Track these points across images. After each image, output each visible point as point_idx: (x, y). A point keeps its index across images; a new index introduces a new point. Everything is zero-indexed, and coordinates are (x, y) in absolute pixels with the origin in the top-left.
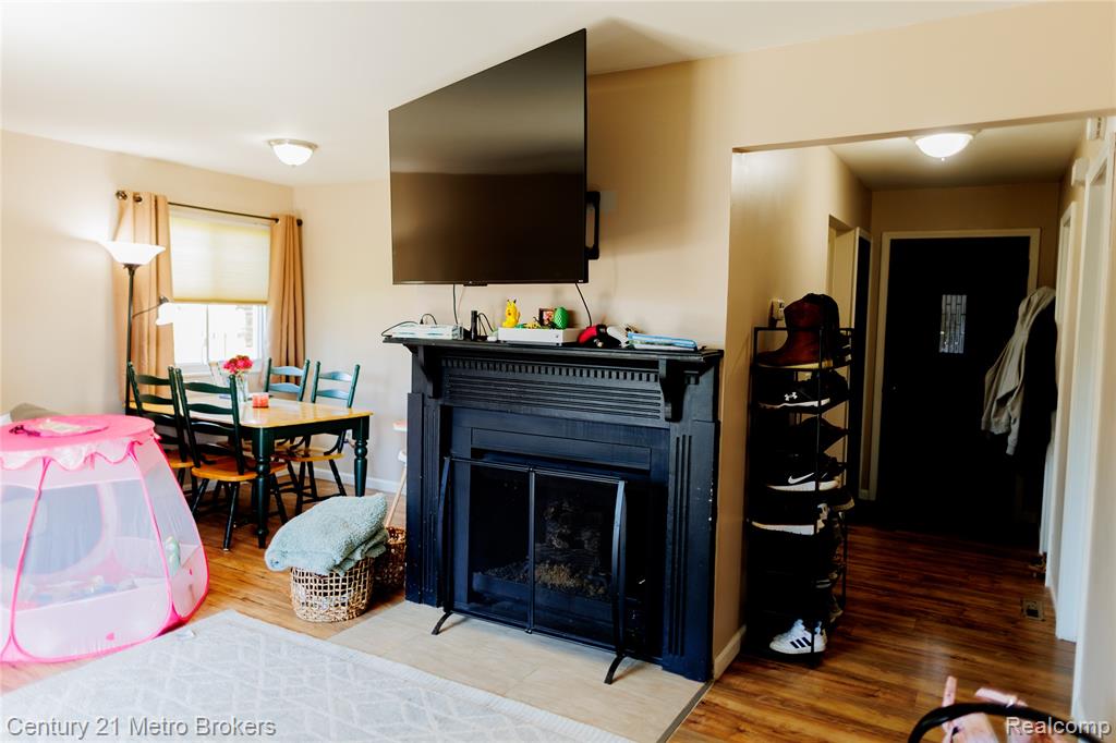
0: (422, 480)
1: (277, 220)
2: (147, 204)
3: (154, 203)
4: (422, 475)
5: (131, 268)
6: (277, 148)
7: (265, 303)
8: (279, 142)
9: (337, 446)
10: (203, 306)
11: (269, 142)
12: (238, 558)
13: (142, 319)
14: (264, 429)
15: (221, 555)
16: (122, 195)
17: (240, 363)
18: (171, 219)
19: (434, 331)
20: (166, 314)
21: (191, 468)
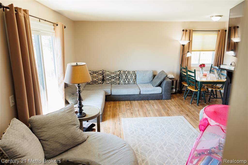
0: (226, 102)
1: (219, 31)
2: (188, 32)
3: (189, 31)
4: (226, 101)
5: (183, 45)
6: (212, 18)
7: (214, 51)
8: (212, 16)
9: (222, 87)
10: (199, 52)
11: (210, 16)
12: (192, 106)
13: (185, 55)
14: (200, 82)
15: (189, 105)
16: (183, 30)
17: (202, 66)
18: (193, 34)
19: (230, 68)
20: (188, 55)
21: (187, 86)
